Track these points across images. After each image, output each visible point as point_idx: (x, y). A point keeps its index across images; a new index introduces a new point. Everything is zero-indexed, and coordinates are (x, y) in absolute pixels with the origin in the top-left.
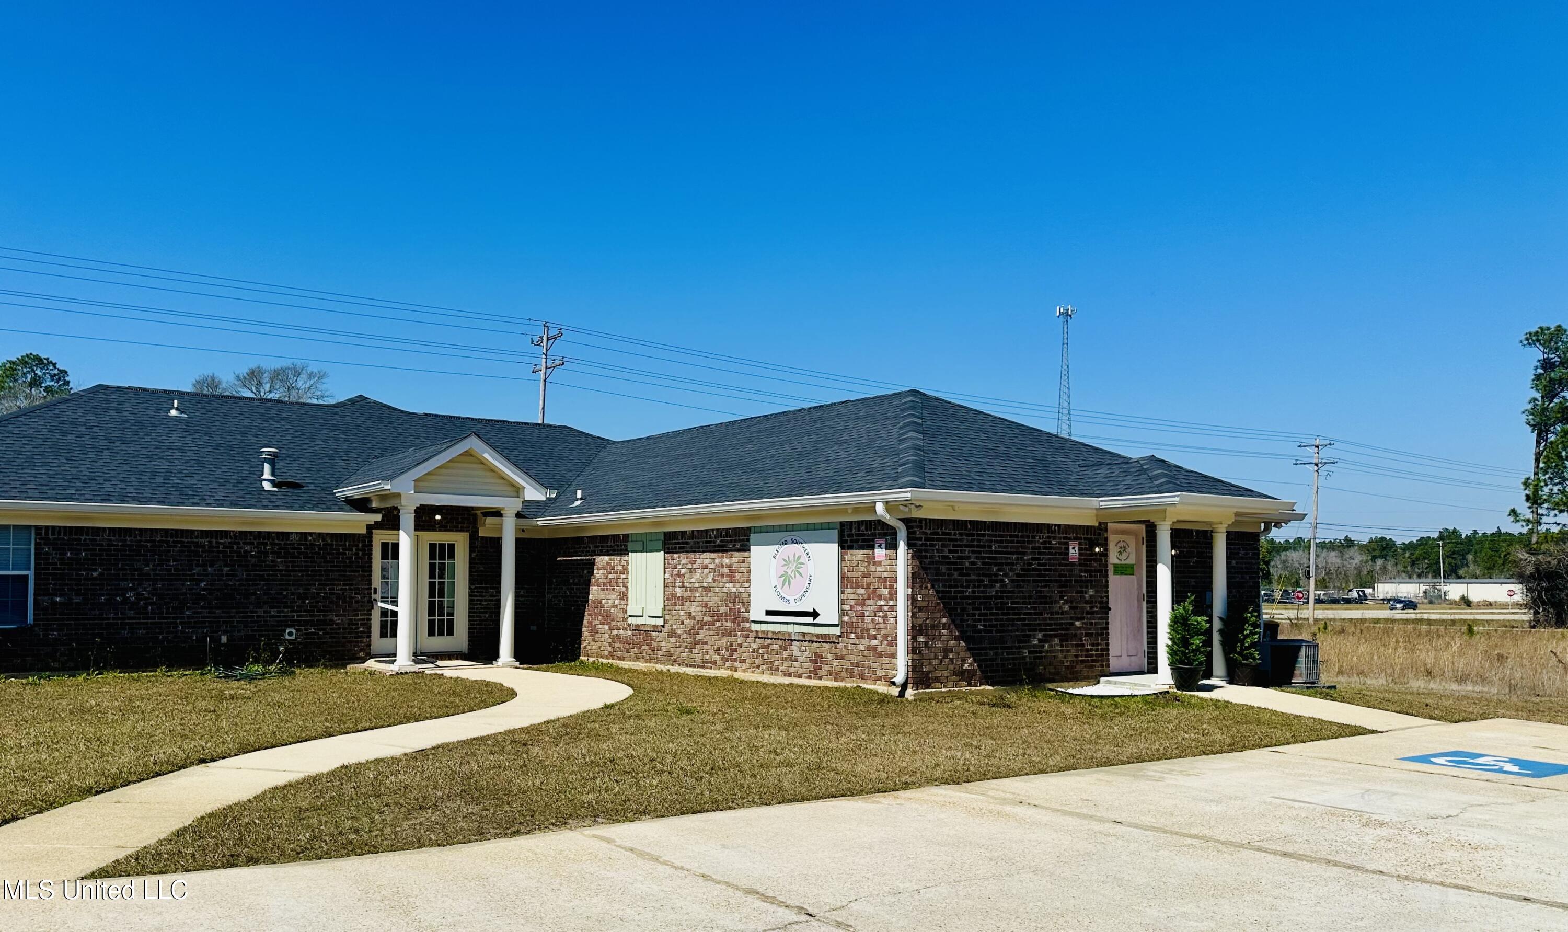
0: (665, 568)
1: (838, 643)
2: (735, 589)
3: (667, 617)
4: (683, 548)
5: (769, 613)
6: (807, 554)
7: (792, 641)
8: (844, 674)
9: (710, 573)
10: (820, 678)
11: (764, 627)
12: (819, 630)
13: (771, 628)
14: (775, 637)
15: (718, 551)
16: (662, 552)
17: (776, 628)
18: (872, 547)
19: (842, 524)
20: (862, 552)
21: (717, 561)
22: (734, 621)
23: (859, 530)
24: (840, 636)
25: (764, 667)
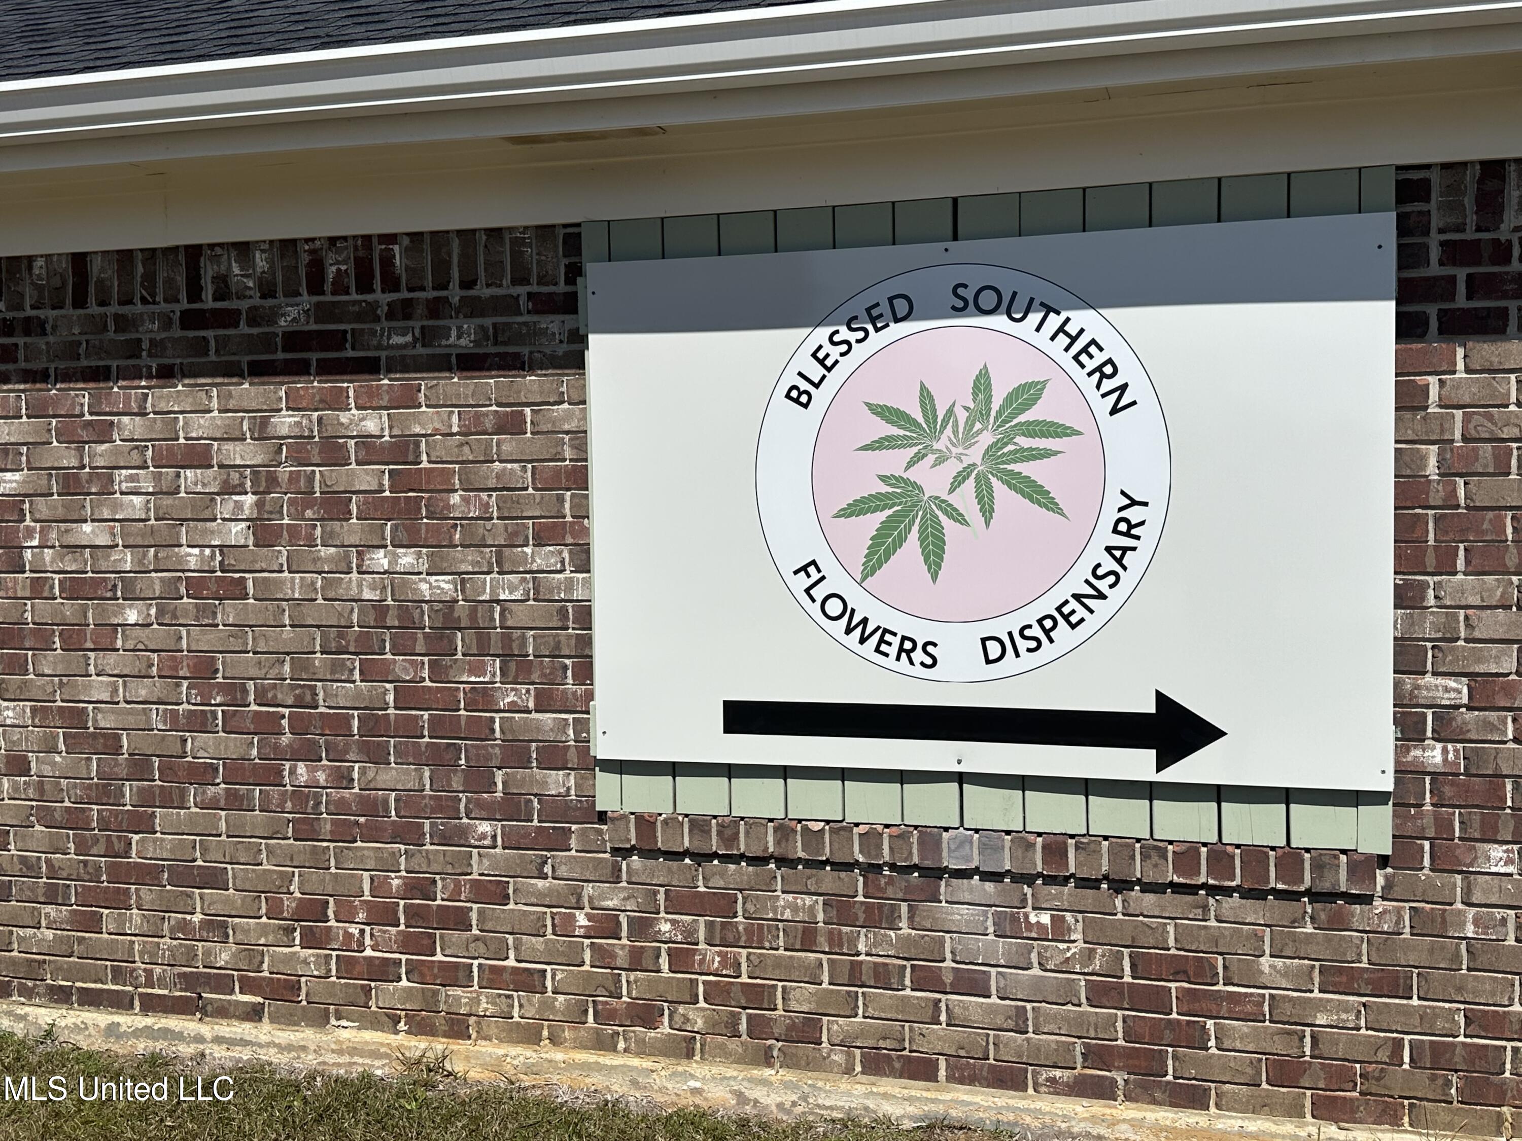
1: (1367, 900)
5: (742, 717)
7: (936, 873)
11: (702, 797)
12: (1186, 823)
14: (791, 855)
17: (814, 803)
21: (285, 422)
22: (440, 760)
24: (1383, 862)
25: (698, 1016)
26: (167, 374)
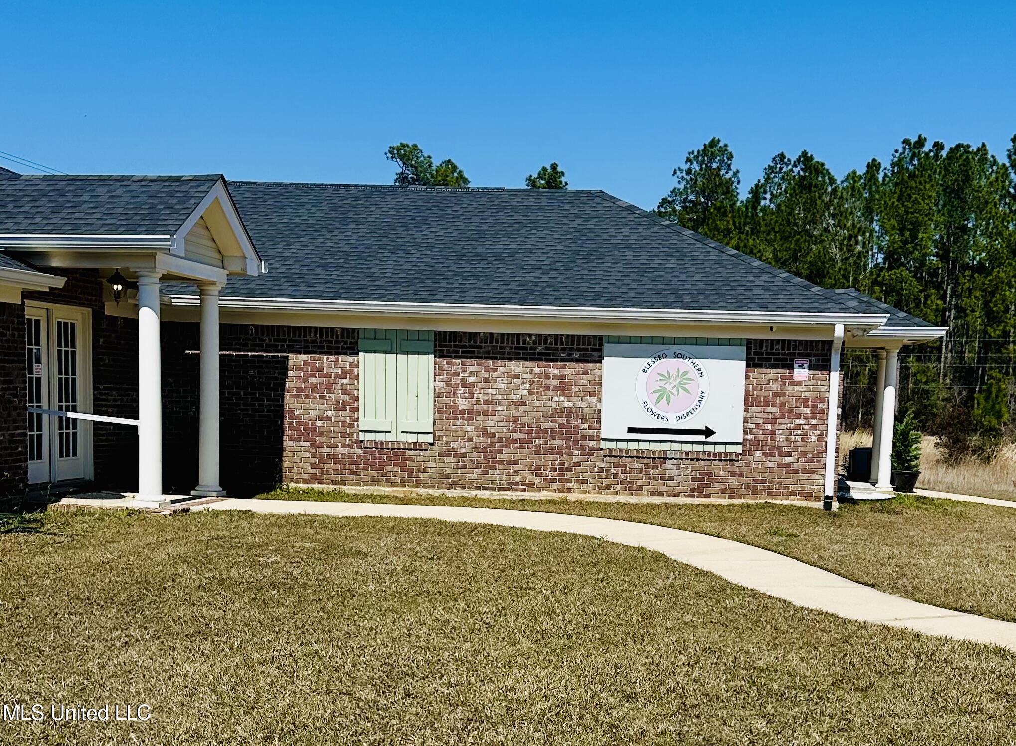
0: (435, 375)
1: (738, 461)
2: (570, 404)
3: (437, 433)
4: (473, 352)
5: (631, 430)
6: (699, 370)
7: (665, 459)
8: (743, 491)
9: (523, 383)
10: (708, 496)
11: (622, 445)
12: (709, 448)
13: (633, 446)
14: (638, 456)
15: (541, 360)
16: (433, 356)
17: (643, 446)
18: (791, 367)
19: (749, 342)
20: (775, 371)
21: (537, 370)
22: (567, 439)
23: (772, 348)
24: (741, 454)
25: (619, 487)
26: (511, 359)
